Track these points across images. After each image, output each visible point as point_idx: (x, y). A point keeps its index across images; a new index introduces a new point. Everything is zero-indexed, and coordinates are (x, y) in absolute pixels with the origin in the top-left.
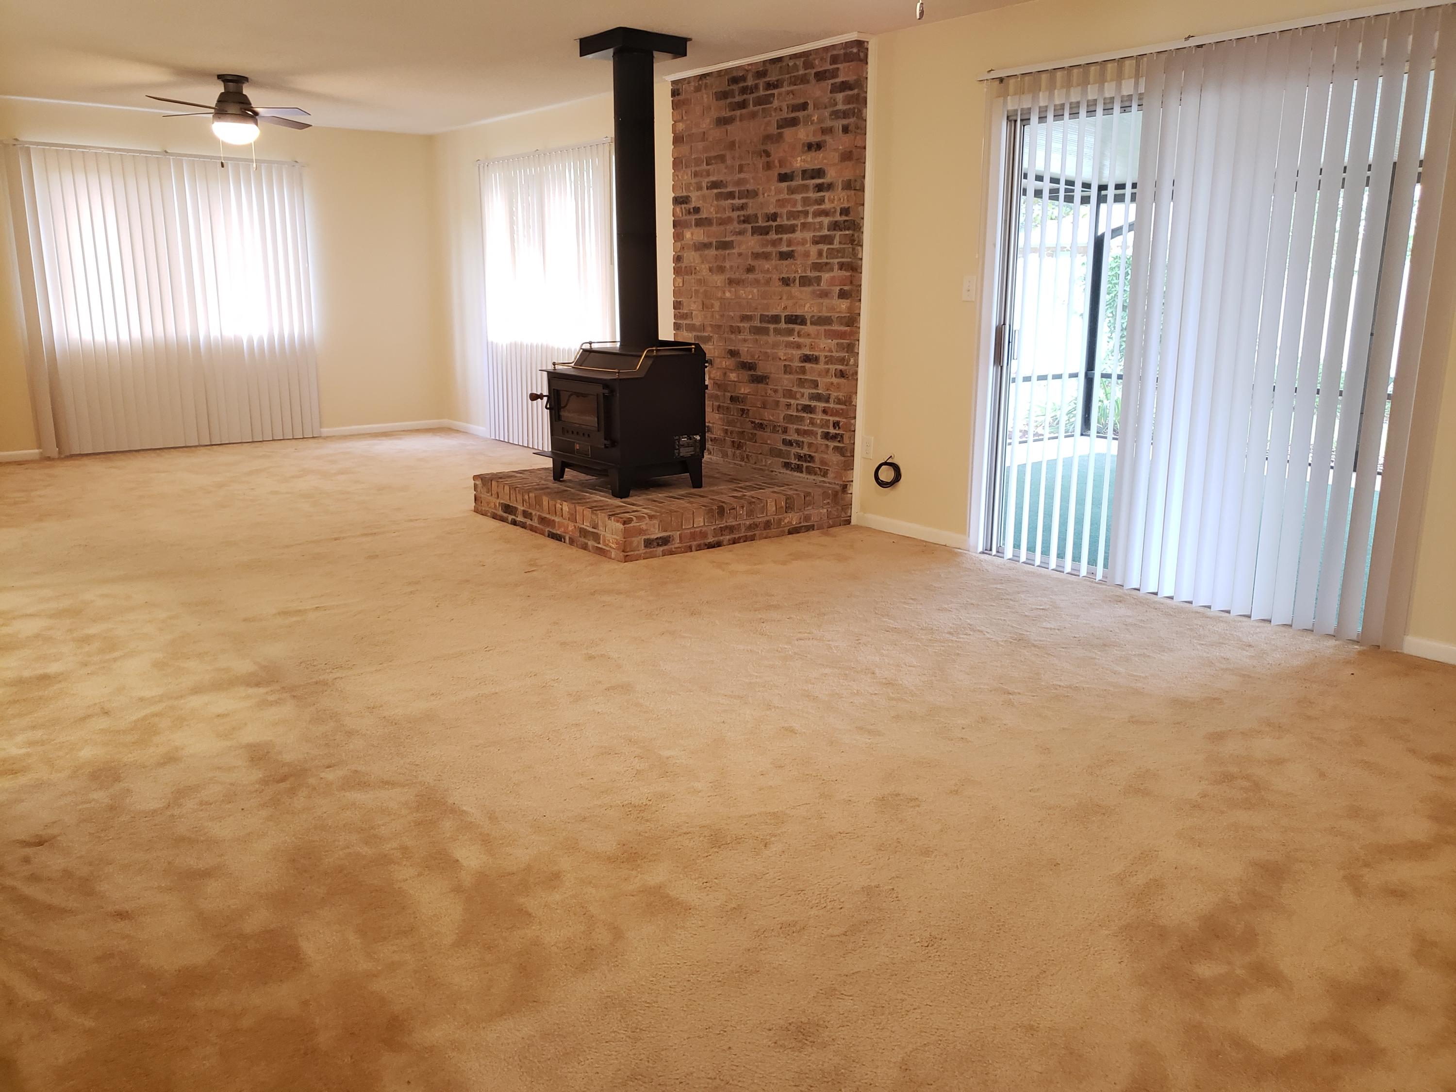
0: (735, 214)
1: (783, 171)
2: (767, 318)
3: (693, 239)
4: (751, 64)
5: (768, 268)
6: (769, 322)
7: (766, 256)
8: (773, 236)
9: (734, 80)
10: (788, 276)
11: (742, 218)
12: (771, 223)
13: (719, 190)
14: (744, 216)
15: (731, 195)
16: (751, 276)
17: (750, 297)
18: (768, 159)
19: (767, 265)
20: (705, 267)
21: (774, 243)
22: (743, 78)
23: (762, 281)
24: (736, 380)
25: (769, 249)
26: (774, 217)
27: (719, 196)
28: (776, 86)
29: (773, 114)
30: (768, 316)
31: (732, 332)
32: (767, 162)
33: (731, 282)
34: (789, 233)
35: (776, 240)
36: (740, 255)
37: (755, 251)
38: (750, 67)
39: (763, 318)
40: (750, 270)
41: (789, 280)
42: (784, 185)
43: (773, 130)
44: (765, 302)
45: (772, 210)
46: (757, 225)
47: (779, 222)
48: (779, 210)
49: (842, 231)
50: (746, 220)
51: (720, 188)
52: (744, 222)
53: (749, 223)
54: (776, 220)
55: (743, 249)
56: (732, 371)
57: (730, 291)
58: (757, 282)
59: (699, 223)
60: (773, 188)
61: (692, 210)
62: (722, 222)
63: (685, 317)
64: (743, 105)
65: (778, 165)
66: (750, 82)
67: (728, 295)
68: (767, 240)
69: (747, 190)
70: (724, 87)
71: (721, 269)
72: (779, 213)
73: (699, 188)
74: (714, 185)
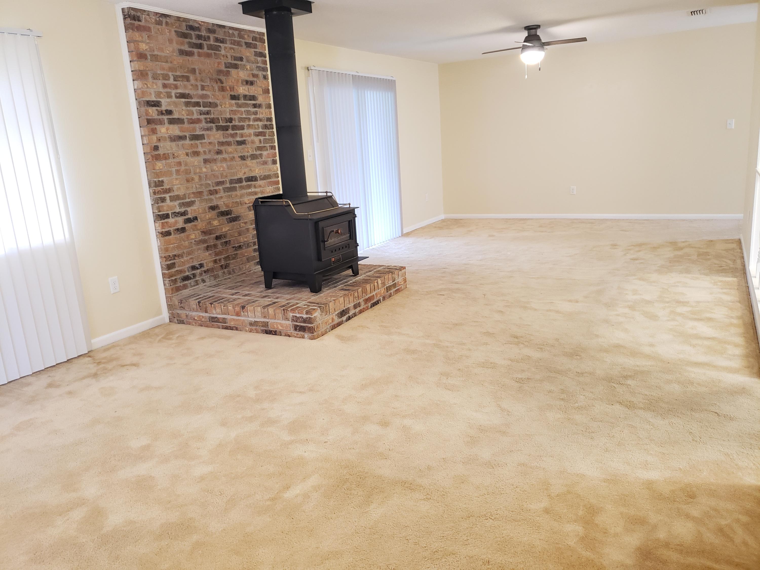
0: (202, 117)
1: (233, 93)
2: (235, 181)
3: (168, 133)
4: (204, 22)
5: (231, 151)
6: (236, 183)
7: (229, 144)
8: (230, 131)
9: (191, 28)
10: (244, 154)
11: (208, 120)
12: (229, 124)
13: (186, 100)
14: (210, 118)
15: (197, 104)
16: (220, 157)
17: (222, 169)
18: (222, 85)
19: (230, 149)
20: (182, 152)
21: (233, 136)
22: (198, 29)
23: (228, 159)
24: (218, 224)
25: (230, 139)
26: (231, 120)
27: (187, 104)
28: (222, 41)
29: (222, 58)
30: (235, 180)
31: (211, 194)
32: (222, 86)
33: (206, 161)
34: (241, 130)
35: (233, 134)
36: (210, 143)
37: (220, 141)
38: (202, 24)
39: (231, 182)
40: (219, 152)
41: (245, 157)
42: (234, 102)
43: (223, 68)
44: (232, 171)
45: (228, 116)
46: (219, 124)
47: (234, 123)
48: (232, 116)
49: (269, 129)
50: (212, 121)
51: (188, 98)
52: (210, 122)
53: (214, 123)
54: (232, 122)
55: (212, 139)
56: (214, 219)
57: (205, 168)
58: (225, 160)
59: (172, 122)
60: (227, 103)
61: (164, 112)
62: (192, 122)
63: (168, 191)
64: (200, 46)
65: (229, 90)
66: (204, 33)
67: (204, 170)
68: (228, 134)
69: (210, 103)
70: (184, 29)
71: (196, 154)
72: (233, 118)
73: (169, 96)
74: (182, 96)
